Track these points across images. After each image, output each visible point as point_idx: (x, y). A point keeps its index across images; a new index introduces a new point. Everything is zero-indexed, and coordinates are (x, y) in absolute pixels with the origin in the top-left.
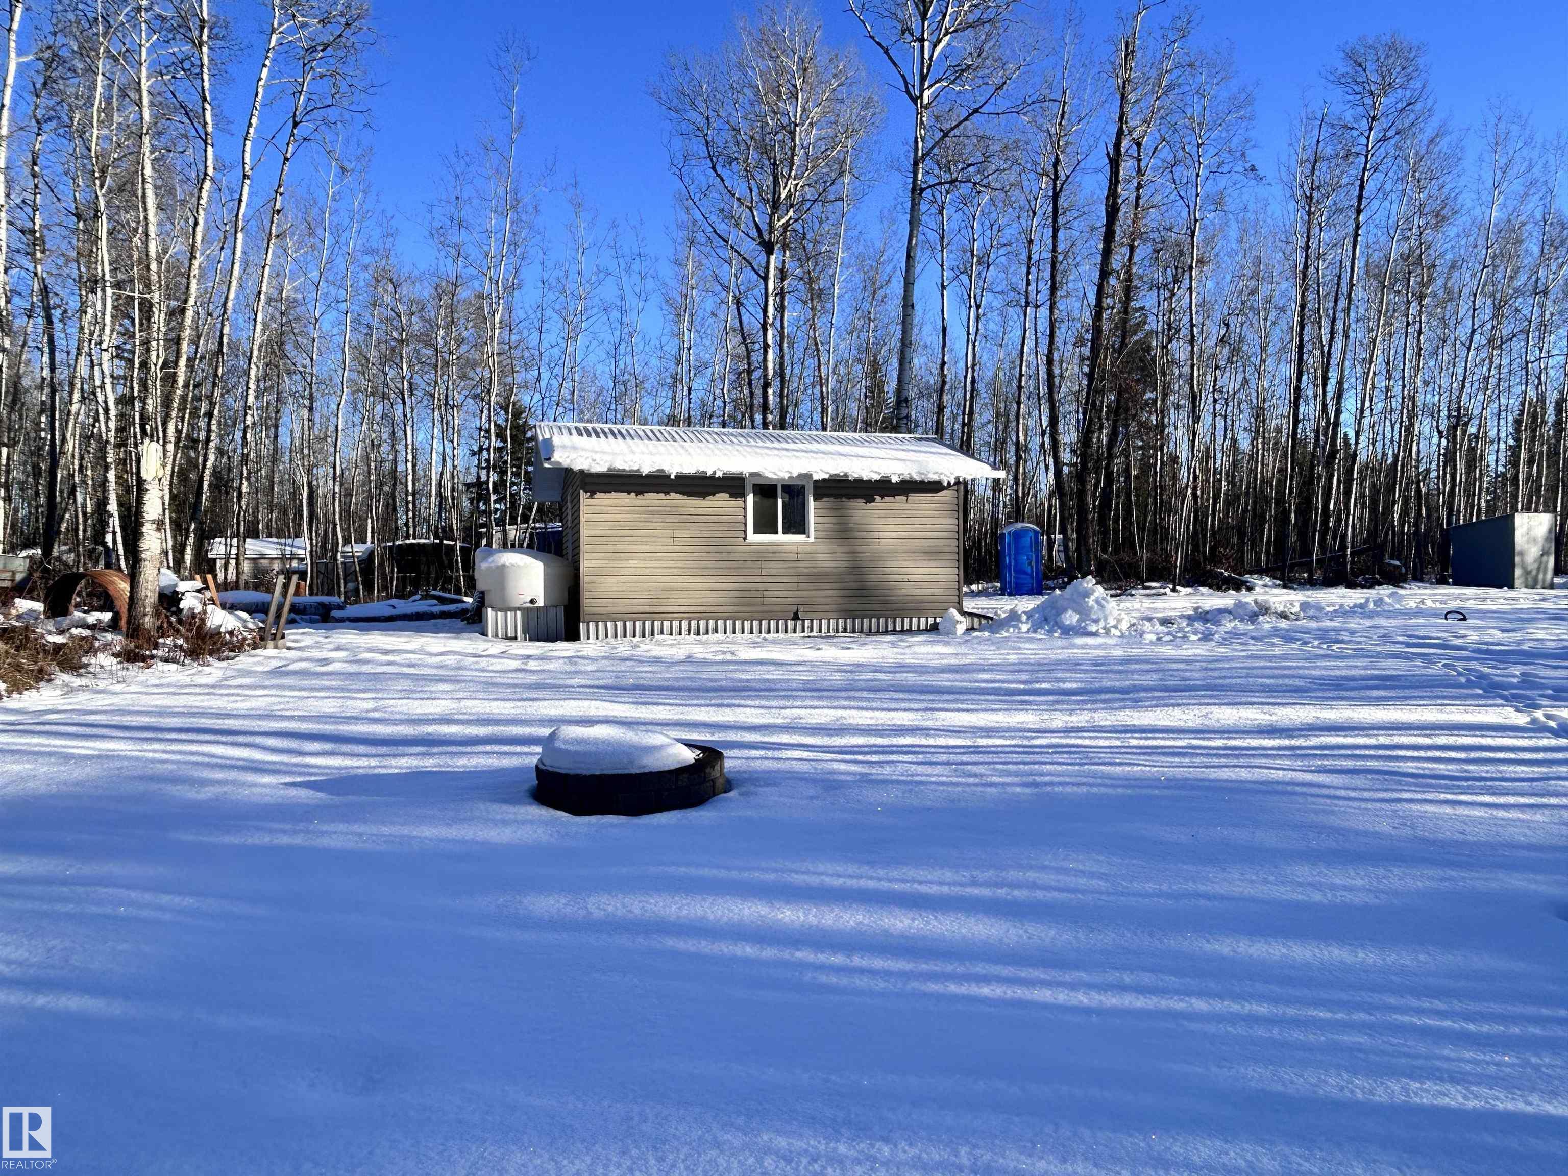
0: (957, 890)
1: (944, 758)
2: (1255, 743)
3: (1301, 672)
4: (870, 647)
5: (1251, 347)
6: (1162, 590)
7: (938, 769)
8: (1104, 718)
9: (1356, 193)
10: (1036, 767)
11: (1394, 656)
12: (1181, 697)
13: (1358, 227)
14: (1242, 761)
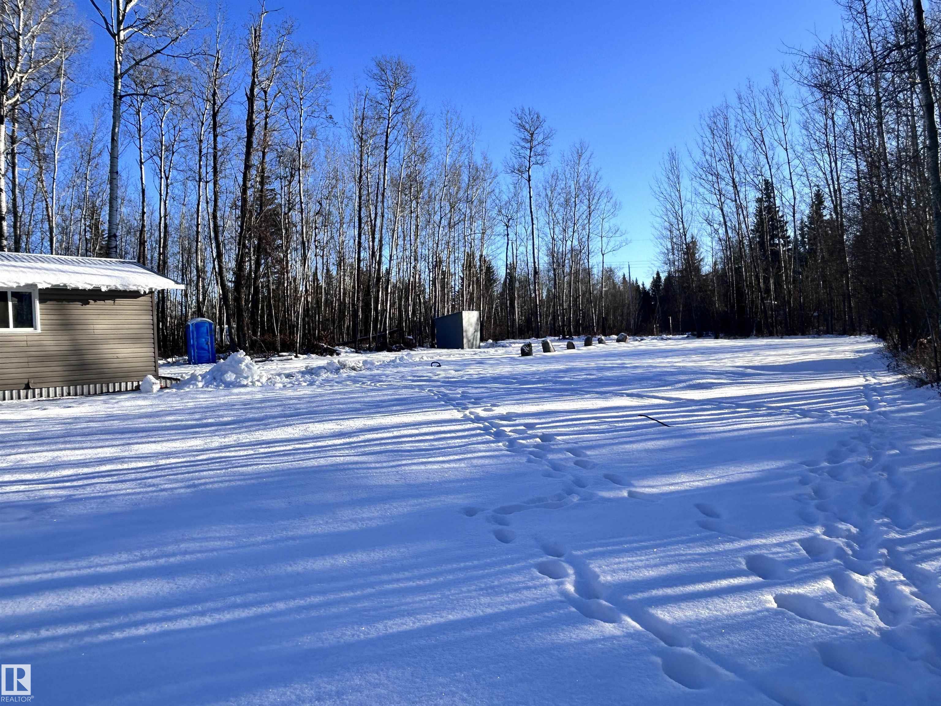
0: (130, 566)
1: (133, 476)
2: (330, 442)
3: (359, 400)
4: (87, 405)
5: (335, 218)
6: (290, 357)
7: (128, 485)
8: (245, 438)
9: (385, 139)
10: (197, 474)
11: (406, 387)
12: (293, 420)
13: (386, 158)
14: (322, 455)
